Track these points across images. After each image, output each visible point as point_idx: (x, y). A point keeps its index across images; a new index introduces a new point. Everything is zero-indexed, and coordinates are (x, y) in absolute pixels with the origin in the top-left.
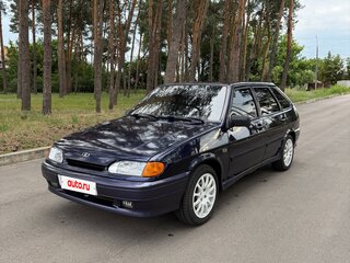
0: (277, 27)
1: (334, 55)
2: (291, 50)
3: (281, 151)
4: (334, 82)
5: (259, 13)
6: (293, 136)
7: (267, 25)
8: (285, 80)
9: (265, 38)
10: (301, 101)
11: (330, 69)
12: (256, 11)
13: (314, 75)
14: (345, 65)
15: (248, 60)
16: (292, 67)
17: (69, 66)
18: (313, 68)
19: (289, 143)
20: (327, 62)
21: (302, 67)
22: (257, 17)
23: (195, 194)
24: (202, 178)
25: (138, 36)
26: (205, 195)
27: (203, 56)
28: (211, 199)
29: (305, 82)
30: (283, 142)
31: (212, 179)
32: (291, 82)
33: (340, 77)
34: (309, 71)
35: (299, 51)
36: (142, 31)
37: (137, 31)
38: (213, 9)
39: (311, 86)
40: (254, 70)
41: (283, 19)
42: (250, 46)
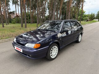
0: (79, 7)
1: (93, 13)
2: (82, 12)
3: (78, 38)
4: (93, 20)
5: (75, 4)
6: (82, 34)
7: (77, 6)
8: (81, 19)
9: (77, 10)
10: (85, 24)
11: (92, 16)
12: (74, 3)
13: (88, 18)
14: (96, 16)
15: (73, 15)
16: (83, 16)
17: (33, 17)
18: (88, 17)
19: (80, 36)
20: (91, 15)
21: (85, 16)
22: (75, 5)
23: (51, 52)
24: (53, 47)
25: (48, 10)
26: (54, 52)
27: (62, 14)
28: (56, 53)
29: (86, 20)
30: (79, 36)
31: (57, 47)
32: (82, 20)
33: (94, 18)
34: (87, 17)
35: (84, 13)
36: (49, 9)
37: (47, 9)
38: (64, 3)
39: (87, 21)
40: (74, 17)
41: (81, 5)
42: (73, 12)
